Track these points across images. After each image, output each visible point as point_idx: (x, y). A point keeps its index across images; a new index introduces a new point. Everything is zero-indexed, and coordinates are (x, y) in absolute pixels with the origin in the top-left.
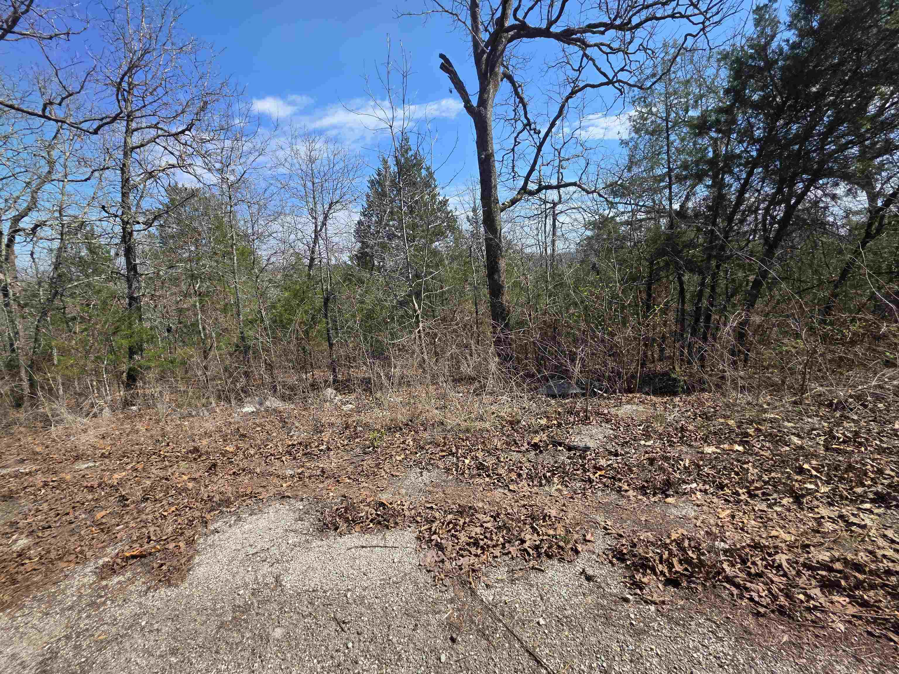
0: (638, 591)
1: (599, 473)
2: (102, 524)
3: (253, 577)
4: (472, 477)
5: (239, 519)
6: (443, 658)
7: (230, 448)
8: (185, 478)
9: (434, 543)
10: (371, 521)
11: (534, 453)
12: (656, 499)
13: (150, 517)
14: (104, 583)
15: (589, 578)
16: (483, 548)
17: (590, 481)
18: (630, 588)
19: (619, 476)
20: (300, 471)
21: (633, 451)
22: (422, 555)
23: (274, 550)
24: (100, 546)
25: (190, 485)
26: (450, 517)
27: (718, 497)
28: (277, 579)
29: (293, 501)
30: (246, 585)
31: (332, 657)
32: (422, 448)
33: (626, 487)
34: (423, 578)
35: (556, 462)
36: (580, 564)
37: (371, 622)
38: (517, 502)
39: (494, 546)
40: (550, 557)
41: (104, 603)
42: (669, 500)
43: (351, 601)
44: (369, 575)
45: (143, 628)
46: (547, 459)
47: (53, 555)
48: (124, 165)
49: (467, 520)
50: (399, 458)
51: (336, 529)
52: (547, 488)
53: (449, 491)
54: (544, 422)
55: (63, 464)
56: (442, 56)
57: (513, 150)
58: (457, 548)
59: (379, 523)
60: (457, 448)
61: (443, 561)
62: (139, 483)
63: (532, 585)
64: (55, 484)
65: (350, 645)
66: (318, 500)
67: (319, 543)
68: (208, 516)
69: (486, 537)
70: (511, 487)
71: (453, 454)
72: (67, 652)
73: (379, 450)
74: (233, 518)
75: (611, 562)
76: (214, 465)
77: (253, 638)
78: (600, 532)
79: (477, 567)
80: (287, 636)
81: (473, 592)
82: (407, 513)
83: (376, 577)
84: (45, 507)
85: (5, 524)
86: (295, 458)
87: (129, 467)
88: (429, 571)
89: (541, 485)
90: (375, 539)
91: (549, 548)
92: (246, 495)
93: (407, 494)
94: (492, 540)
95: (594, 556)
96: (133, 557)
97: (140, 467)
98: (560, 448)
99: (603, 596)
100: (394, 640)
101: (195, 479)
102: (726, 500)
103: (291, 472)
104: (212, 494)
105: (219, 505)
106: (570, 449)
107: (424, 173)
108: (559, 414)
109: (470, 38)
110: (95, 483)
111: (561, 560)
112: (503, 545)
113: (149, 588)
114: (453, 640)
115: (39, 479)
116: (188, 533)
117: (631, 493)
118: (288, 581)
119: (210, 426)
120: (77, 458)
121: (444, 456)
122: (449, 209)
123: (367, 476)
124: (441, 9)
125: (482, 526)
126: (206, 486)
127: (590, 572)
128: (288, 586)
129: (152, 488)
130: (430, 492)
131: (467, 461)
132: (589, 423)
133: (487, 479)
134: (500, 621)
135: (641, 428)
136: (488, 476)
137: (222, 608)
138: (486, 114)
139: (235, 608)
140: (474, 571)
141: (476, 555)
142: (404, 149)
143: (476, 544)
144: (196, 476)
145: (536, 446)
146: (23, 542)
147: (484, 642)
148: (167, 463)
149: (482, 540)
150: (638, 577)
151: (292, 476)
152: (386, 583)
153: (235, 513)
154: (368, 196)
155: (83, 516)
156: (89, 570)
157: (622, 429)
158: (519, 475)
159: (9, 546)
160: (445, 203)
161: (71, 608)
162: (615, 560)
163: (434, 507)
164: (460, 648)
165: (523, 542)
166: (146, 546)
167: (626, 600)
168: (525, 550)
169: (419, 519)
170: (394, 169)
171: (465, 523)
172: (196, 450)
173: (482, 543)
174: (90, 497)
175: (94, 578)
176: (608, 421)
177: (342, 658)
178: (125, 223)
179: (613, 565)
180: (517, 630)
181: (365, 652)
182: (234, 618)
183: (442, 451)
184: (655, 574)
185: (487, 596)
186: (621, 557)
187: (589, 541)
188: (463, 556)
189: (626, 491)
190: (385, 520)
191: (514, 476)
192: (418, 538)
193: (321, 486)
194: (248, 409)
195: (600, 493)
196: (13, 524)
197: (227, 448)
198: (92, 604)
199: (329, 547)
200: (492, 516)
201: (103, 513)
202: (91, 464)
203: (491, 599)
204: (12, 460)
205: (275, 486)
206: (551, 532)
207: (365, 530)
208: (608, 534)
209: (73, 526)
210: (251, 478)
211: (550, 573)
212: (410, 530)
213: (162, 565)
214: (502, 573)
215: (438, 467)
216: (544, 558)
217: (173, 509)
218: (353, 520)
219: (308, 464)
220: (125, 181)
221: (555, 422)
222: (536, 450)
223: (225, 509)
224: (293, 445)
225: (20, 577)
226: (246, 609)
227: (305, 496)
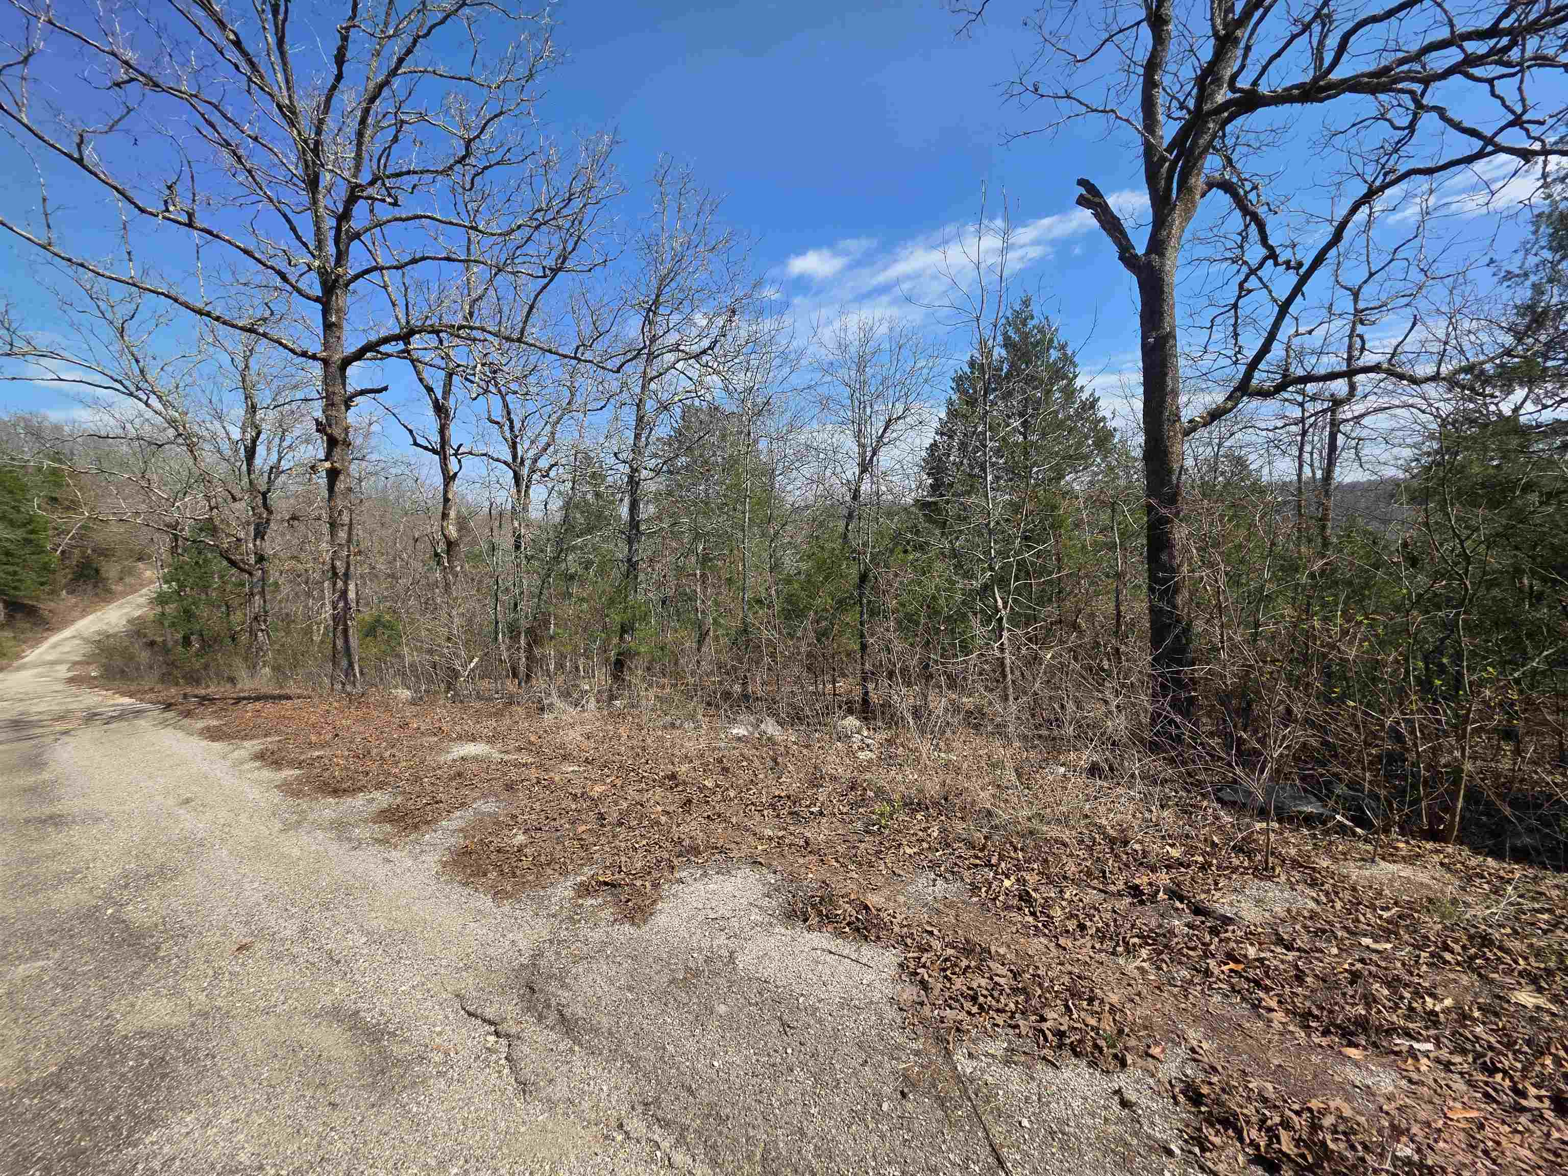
0: (1197, 1150)
1: (1232, 965)
2: (581, 839)
3: (708, 944)
4: (1007, 908)
5: (705, 874)
6: (885, 1107)
7: (709, 783)
8: (659, 809)
9: (918, 978)
10: (849, 924)
11: (1129, 900)
12: (1324, 1042)
13: (623, 845)
14: (580, 901)
15: (1124, 1104)
16: (981, 1007)
17: (1207, 973)
18: (1186, 1141)
19: (1268, 982)
20: (780, 834)
21: (1335, 951)
22: (899, 987)
23: (734, 922)
24: (580, 862)
25: (663, 819)
26: (950, 952)
27: (1471, 1084)
28: (732, 953)
29: (765, 871)
30: (700, 950)
31: (769, 1055)
32: (948, 845)
33: (1273, 1004)
34: (891, 1013)
35: (1160, 926)
36: (1121, 1080)
37: (817, 1038)
38: (1062, 964)
39: (998, 1011)
40: (1077, 1055)
41: (579, 921)
42: (1352, 1052)
43: (801, 1007)
44: (829, 987)
45: (608, 957)
46: (1148, 918)
47: (543, 859)
48: (640, 400)
49: (973, 964)
50: (909, 851)
51: (805, 920)
52: (1121, 961)
53: (965, 917)
54: (1175, 853)
55: (552, 762)
56: (1082, 182)
57: (1235, 306)
58: (947, 994)
59: (857, 930)
60: (1001, 858)
61: (922, 1004)
62: (616, 803)
63: (1032, 1078)
64: (546, 783)
65: (789, 1051)
66: (793, 878)
67: (783, 931)
68: (676, 862)
69: (992, 996)
70: (1062, 941)
71: (989, 865)
72: (550, 954)
73: (887, 832)
74: (700, 872)
75: (1174, 1097)
76: (689, 801)
77: (699, 1005)
78: (1182, 1052)
79: (965, 1027)
80: (730, 1016)
81: (948, 1054)
82: (896, 929)
83: (835, 994)
84: (537, 806)
85: (507, 815)
86: (778, 816)
87: (608, 781)
88: (901, 1009)
89: (1114, 953)
90: (848, 949)
91: (1080, 1041)
92: (717, 848)
93: (905, 904)
94: (998, 1001)
95: (1151, 1081)
96: (606, 883)
97: (619, 783)
98: (1178, 904)
99: (1136, 1134)
100: (838, 1066)
101: (668, 813)
102: (1486, 1095)
103: (771, 833)
104: (683, 836)
105: (688, 852)
106: (1198, 910)
107: (1054, 354)
108: (1214, 845)
109: (1139, 140)
110: (579, 792)
111: (1093, 1064)
112: (1013, 1013)
113: (615, 920)
114: (904, 1095)
115: (533, 774)
116: (655, 874)
117: (1279, 1016)
118: (743, 960)
119: (691, 746)
120: (565, 758)
121: (976, 866)
122: (1100, 415)
123: (860, 864)
124: (1084, 110)
125: (991, 979)
126: (679, 825)
127: (1131, 1096)
128: (741, 966)
129: (628, 812)
130: (938, 912)
131: (1007, 883)
132: (1269, 878)
133: (1030, 919)
134: (970, 1099)
135: (1386, 915)
136: (1033, 914)
137: (676, 964)
138: (1163, 265)
139: (687, 969)
140: (958, 1030)
141: (969, 1013)
142: (1020, 319)
143: (974, 999)
144: (671, 809)
145: (1135, 891)
146: (521, 838)
147: (940, 1114)
148: (643, 785)
149: (986, 997)
150: (1208, 1131)
151: (770, 839)
152: (845, 1003)
153: (702, 866)
154: (950, 402)
155: (567, 826)
156: (569, 884)
157: (1338, 905)
158: (1082, 927)
159: (511, 838)
160: (1092, 404)
161: (554, 916)
162: (1181, 1098)
163: (936, 932)
164: (909, 1106)
165: (1043, 1019)
166: (617, 876)
167: (1170, 1153)
168: (1042, 1031)
169: (909, 941)
170: (999, 352)
171: (968, 967)
172: (673, 777)
173: (981, 999)
174: (574, 807)
175: (572, 894)
176: (1313, 884)
177: (779, 1060)
178: (634, 470)
179: (1176, 1103)
180: (988, 1118)
181: (803, 1065)
182: (685, 978)
183: (977, 857)
184: (1241, 1139)
185: (966, 1066)
186: (1195, 1097)
187: (1153, 1057)
188: (951, 1008)
189: (1271, 1010)
190: (865, 928)
191: (1071, 925)
192: (901, 965)
193: (801, 861)
194: (739, 731)
195: (1217, 998)
196: (514, 817)
197: (706, 783)
198: (571, 918)
199: (793, 940)
200: (1011, 971)
201: (584, 828)
202: (576, 768)
203: (968, 1071)
204: (512, 745)
205: (749, 847)
206: (1093, 1022)
207: (840, 934)
208: (1195, 1060)
209: (559, 834)
210: (725, 828)
211: (1067, 1074)
212: (894, 951)
213: (628, 900)
214: (998, 1047)
215: (963, 880)
216: (1066, 1052)
217: (644, 842)
218: (827, 916)
219: (792, 828)
220: (640, 419)
221: (1200, 859)
222: (1134, 896)
223: (693, 858)
224: (780, 797)
225: (518, 873)
226: (697, 974)
227: (779, 868)
